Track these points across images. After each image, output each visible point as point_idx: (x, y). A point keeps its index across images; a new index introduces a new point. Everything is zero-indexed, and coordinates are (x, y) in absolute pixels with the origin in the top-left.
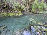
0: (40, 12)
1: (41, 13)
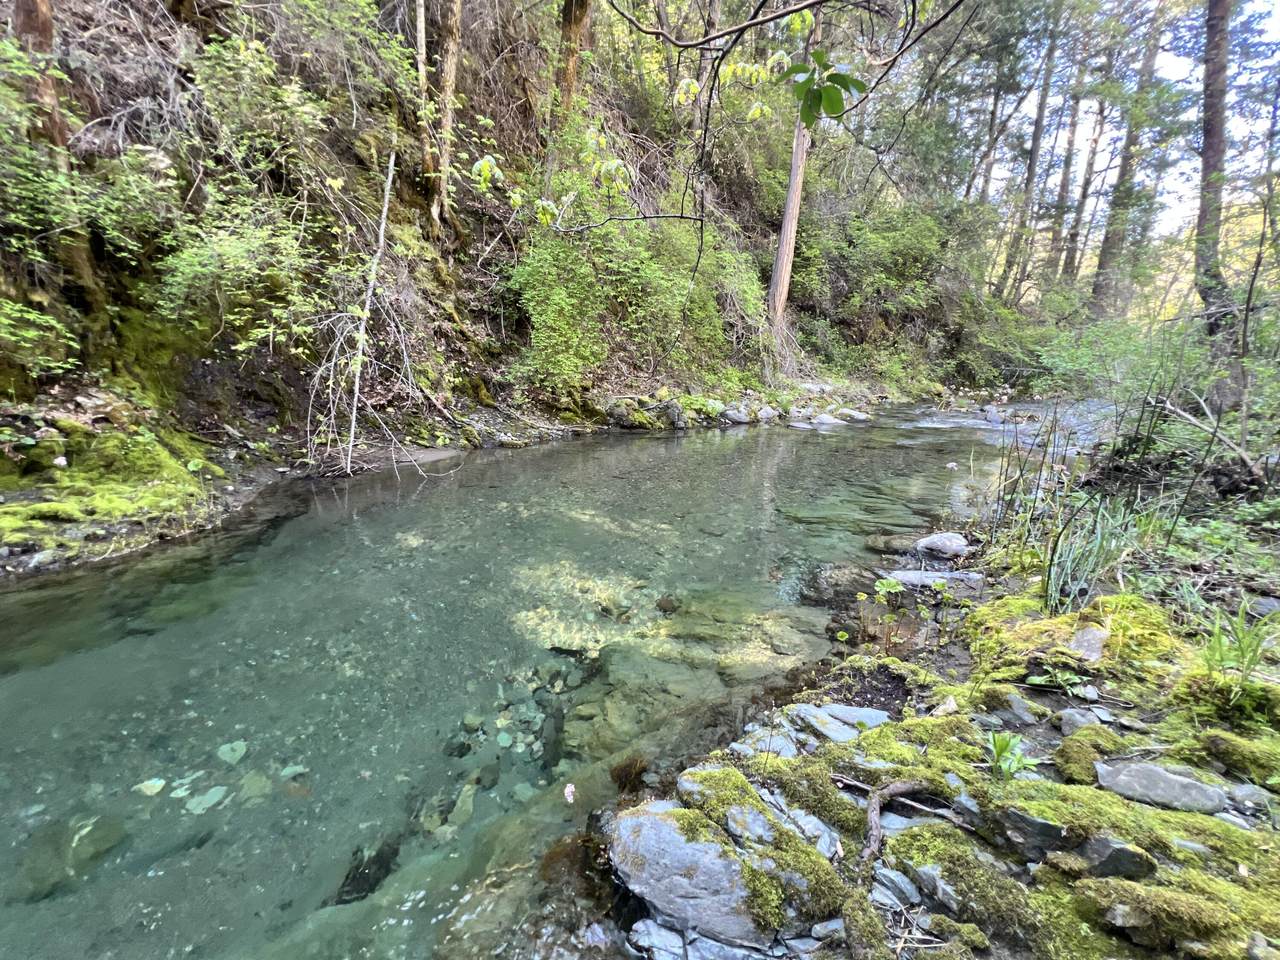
0: (698, 399)
1: (709, 421)
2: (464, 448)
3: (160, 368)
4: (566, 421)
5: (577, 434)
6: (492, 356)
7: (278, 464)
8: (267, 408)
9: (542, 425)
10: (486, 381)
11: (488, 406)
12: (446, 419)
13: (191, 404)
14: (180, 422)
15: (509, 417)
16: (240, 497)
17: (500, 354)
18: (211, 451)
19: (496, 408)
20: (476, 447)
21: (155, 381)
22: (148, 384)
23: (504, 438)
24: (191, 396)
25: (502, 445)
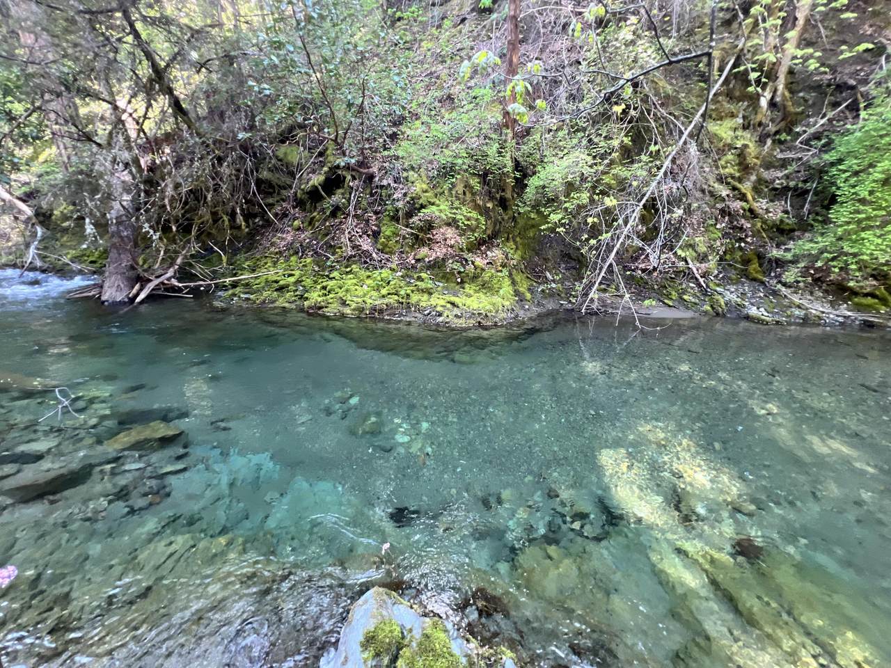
2: (706, 312)
3: (530, 238)
4: (859, 308)
5: (869, 325)
6: (782, 232)
7: (562, 299)
8: (573, 264)
9: (818, 307)
10: (760, 257)
11: (755, 280)
12: (699, 285)
13: (536, 259)
14: (526, 267)
15: (775, 293)
16: (528, 313)
17: (793, 230)
18: (532, 285)
19: (763, 283)
20: (718, 314)
21: (524, 245)
22: (520, 247)
23: (753, 311)
24: (537, 254)
25: (748, 318)
